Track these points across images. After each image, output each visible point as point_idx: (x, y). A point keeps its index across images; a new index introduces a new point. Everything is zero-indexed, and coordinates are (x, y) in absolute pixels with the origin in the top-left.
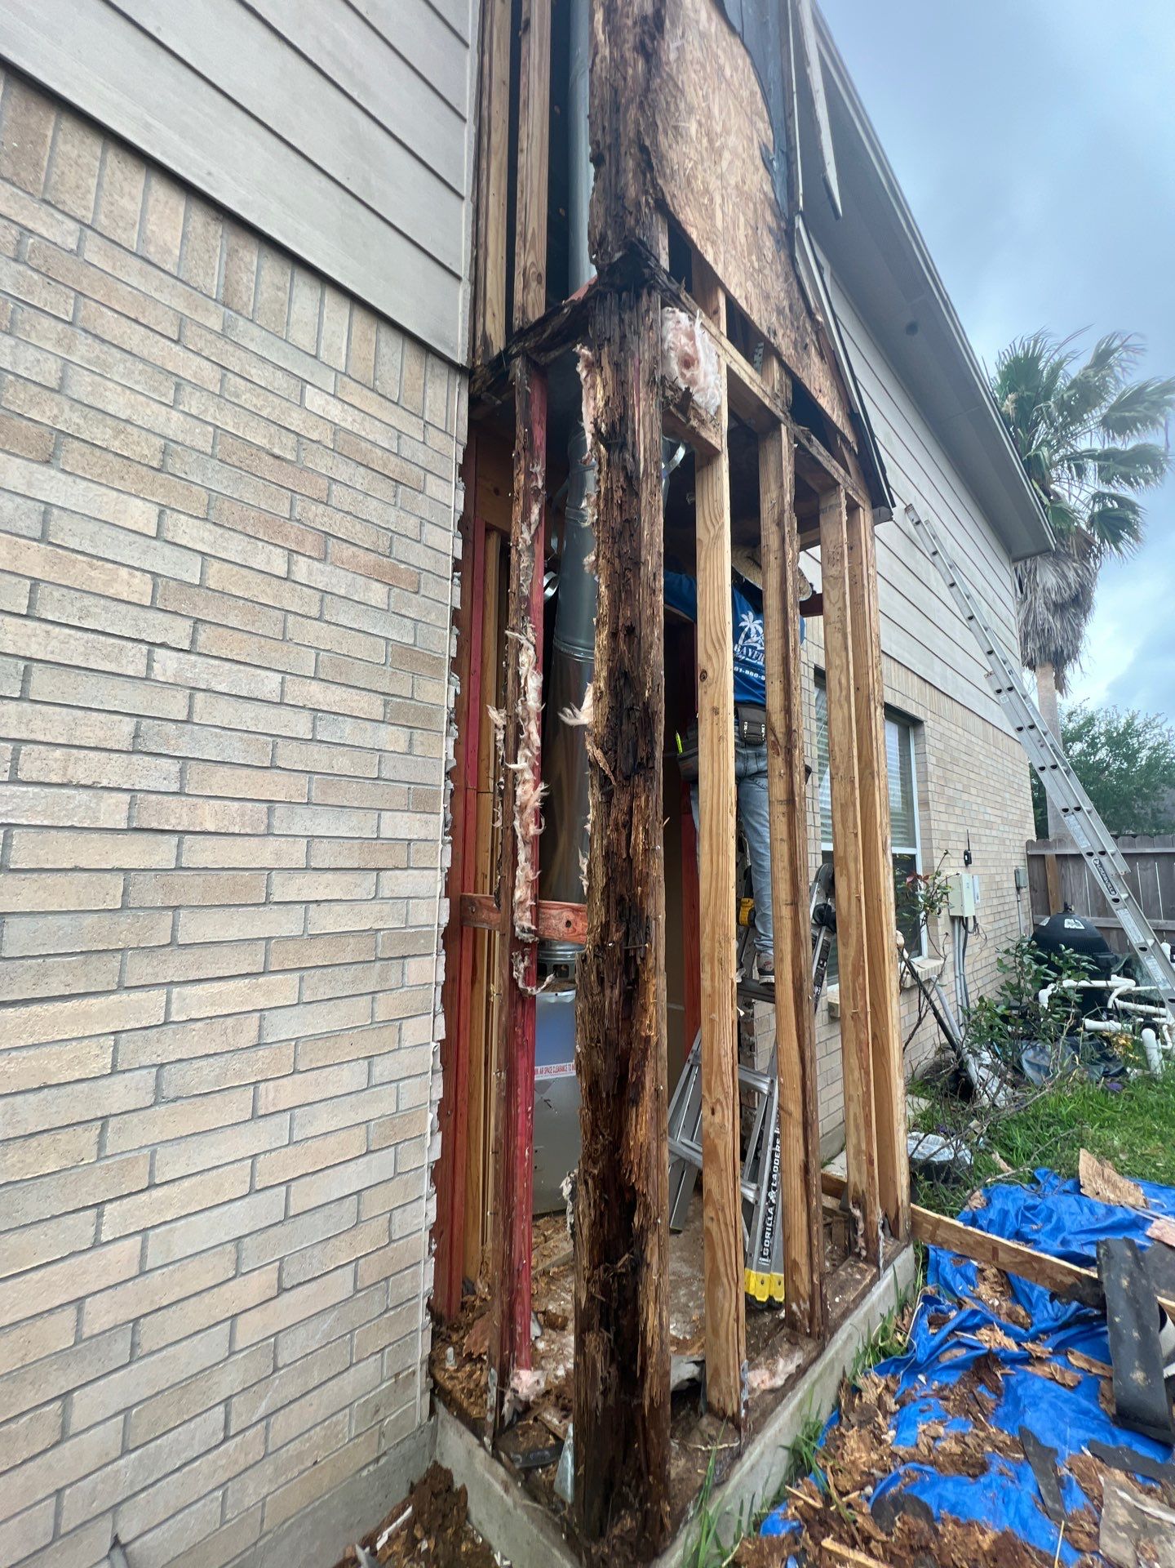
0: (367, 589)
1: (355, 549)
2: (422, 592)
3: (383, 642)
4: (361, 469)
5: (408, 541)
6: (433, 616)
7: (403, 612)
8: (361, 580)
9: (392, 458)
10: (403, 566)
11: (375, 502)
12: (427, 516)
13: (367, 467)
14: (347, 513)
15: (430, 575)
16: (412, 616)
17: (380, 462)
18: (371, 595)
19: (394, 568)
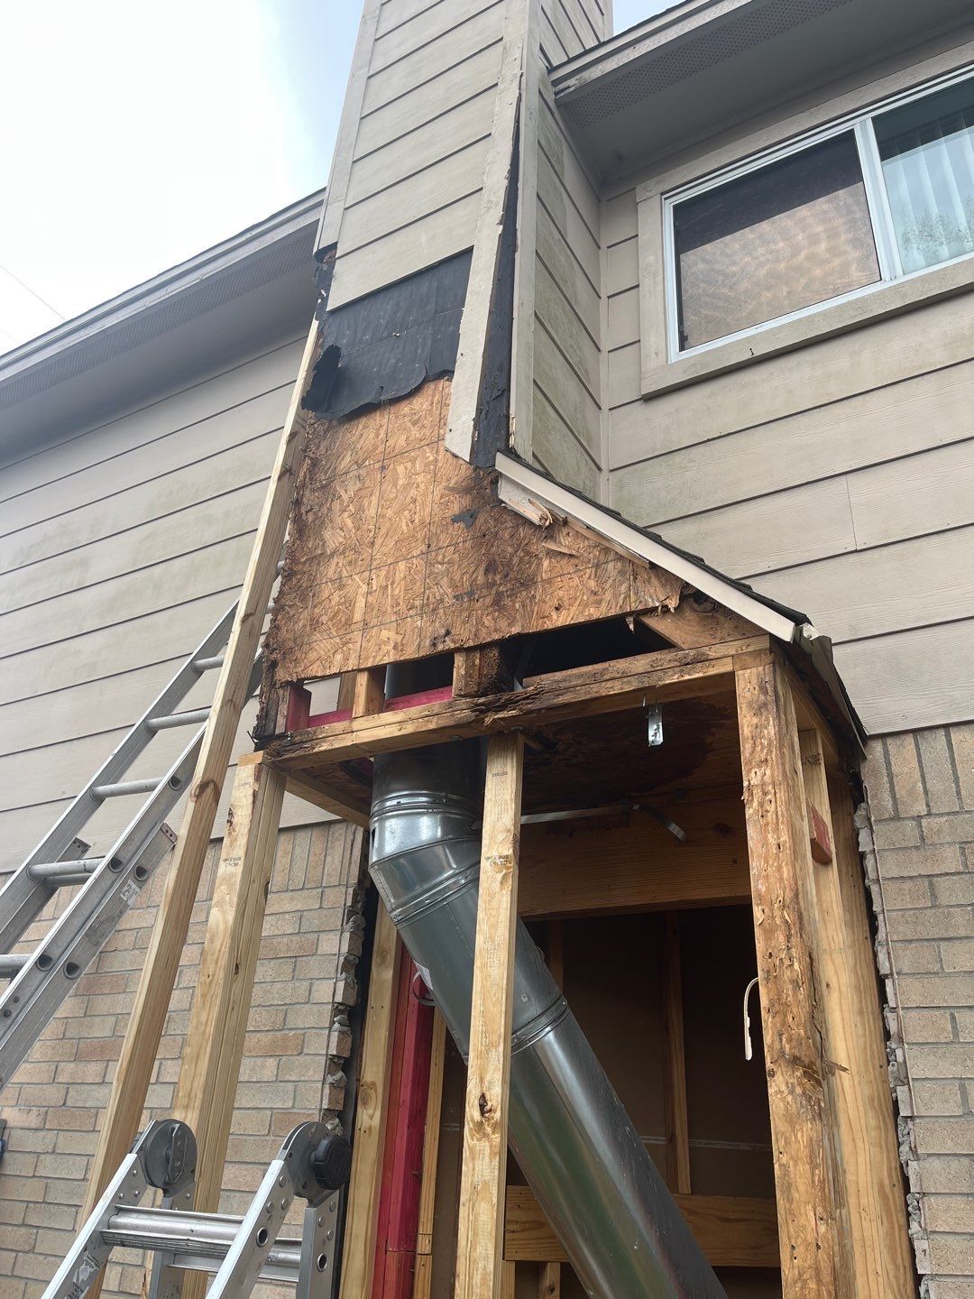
0: (263, 1066)
1: (258, 1035)
2: (306, 1051)
3: (269, 1112)
4: (272, 962)
5: (299, 1006)
6: (311, 1072)
7: (287, 1078)
8: (259, 1061)
9: (295, 938)
10: (293, 1032)
11: (278, 985)
12: (315, 974)
13: (276, 958)
14: (258, 1006)
15: (314, 1031)
16: (293, 1079)
17: (286, 948)
18: (265, 1072)
19: (285, 1038)
